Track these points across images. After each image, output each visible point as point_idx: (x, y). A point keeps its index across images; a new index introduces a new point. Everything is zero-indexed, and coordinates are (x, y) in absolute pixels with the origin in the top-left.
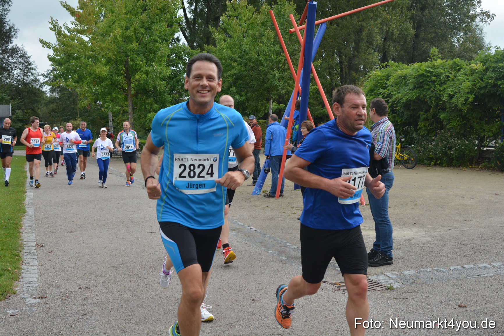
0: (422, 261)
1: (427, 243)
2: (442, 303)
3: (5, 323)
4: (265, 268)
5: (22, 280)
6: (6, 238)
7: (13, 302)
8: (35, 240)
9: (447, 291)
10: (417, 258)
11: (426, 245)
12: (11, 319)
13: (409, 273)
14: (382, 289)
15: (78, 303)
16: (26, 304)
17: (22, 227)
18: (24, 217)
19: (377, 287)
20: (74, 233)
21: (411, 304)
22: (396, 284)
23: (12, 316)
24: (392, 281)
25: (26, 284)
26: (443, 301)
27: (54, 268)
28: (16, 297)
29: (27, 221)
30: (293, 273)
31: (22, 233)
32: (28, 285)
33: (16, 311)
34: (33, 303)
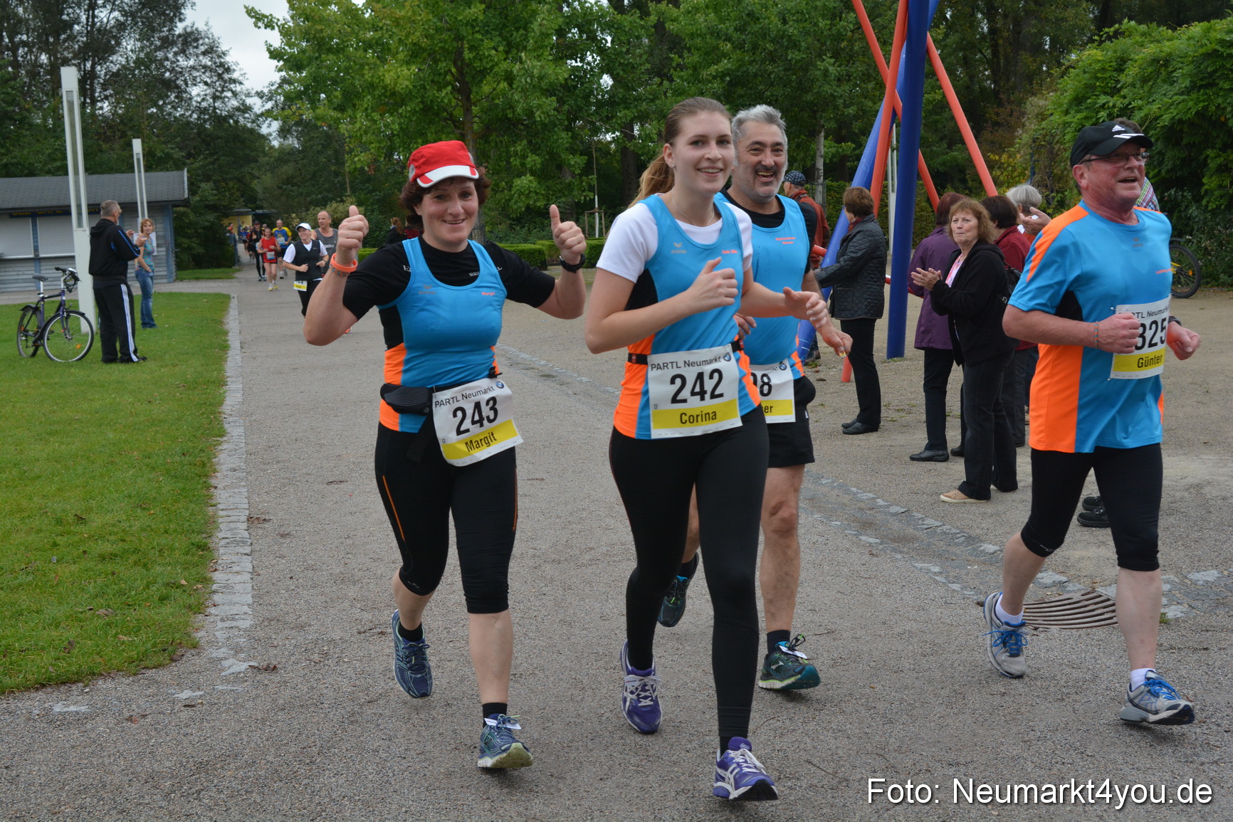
3: (170, 727)
4: (827, 568)
5: (213, 610)
6: (176, 501)
7: (192, 669)
8: (246, 506)
12: (185, 714)
13: (1205, 578)
15: (350, 672)
16: (223, 674)
17: (215, 471)
18: (220, 448)
20: (342, 485)
21: (1218, 663)
22: (1172, 607)
23: (188, 706)
25: (222, 620)
27: (291, 578)
28: (199, 655)
29: (228, 458)
30: (898, 580)
31: (216, 488)
32: (228, 624)
33: (199, 693)
34: (240, 672)
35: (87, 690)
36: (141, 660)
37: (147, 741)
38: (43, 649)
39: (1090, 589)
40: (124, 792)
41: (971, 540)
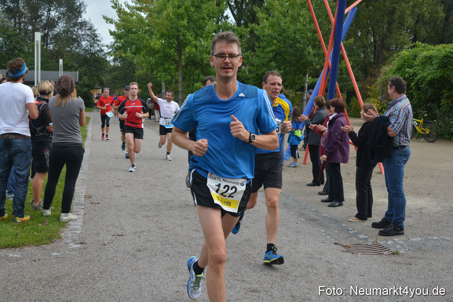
0: (430, 229)
1: (437, 213)
2: (443, 270)
3: (48, 264)
5: (68, 227)
7: (58, 246)
8: (85, 192)
9: (450, 259)
10: (425, 227)
11: (436, 215)
12: (54, 260)
13: (416, 240)
14: (389, 253)
16: (68, 248)
19: (384, 251)
20: (119, 188)
21: (414, 269)
22: (402, 249)
23: (55, 258)
24: (399, 247)
25: (71, 230)
26: (444, 269)
28: (61, 241)
32: (73, 231)
33: (59, 254)
34: (74, 248)
35: (21, 250)
36: (41, 241)
37: (39, 268)
38: (7, 235)
39: (375, 241)
40: (29, 284)
41: (337, 221)
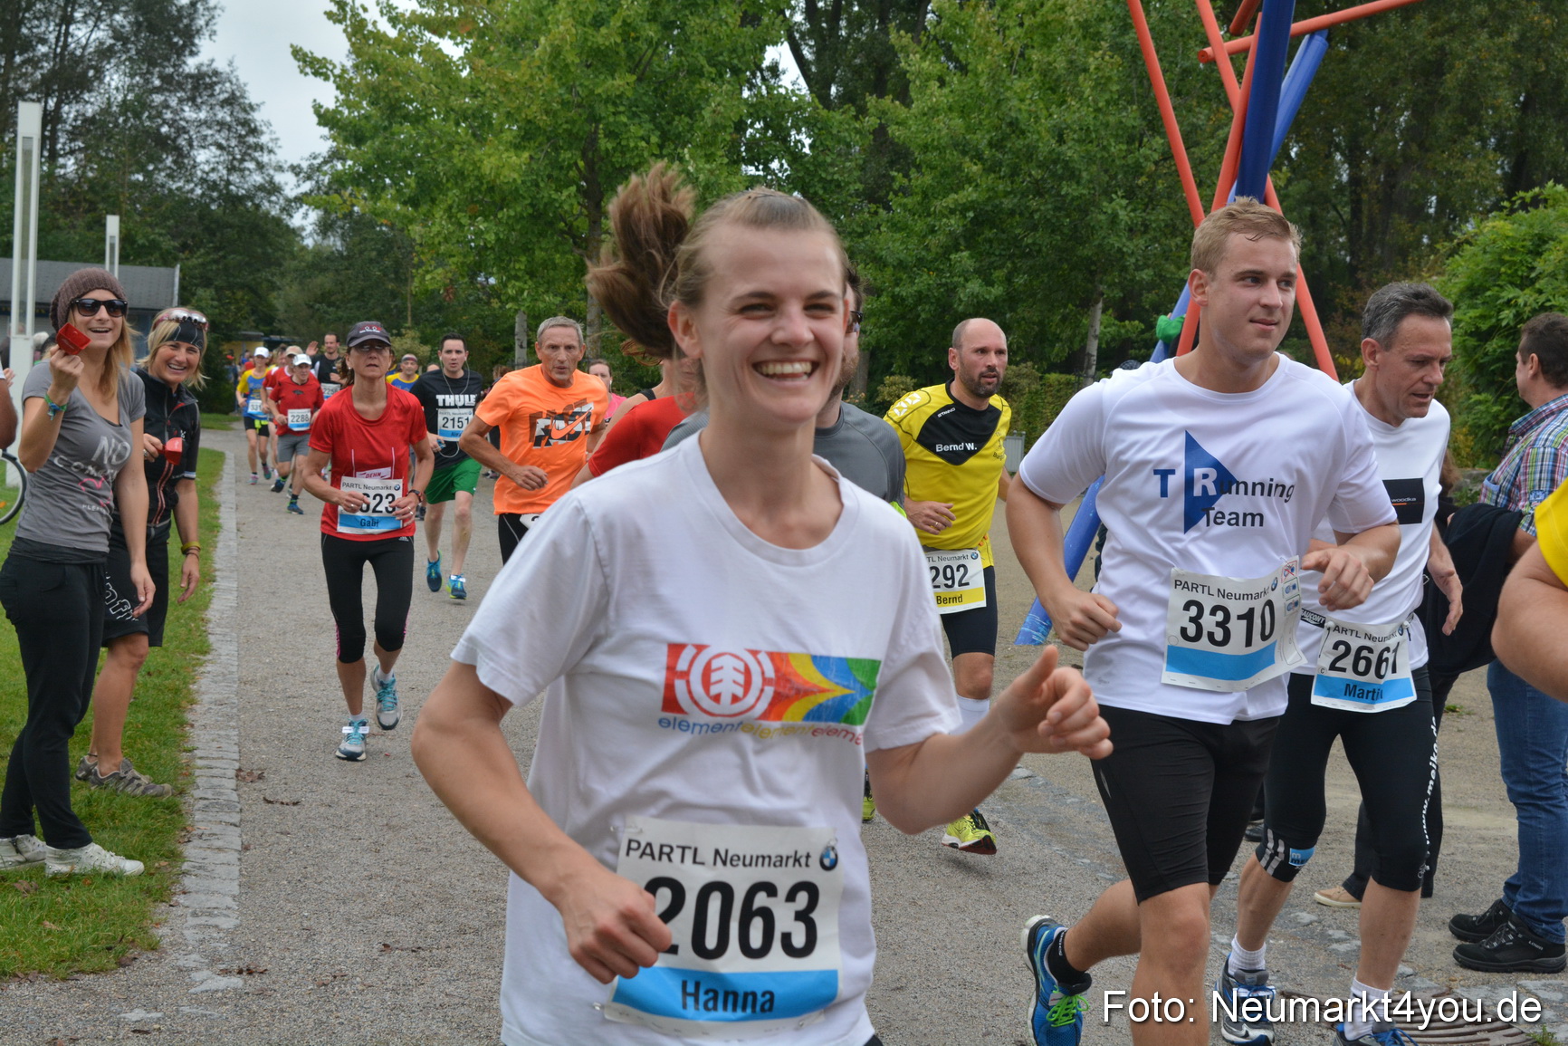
5: (181, 899)
7: (147, 979)
8: (236, 756)
12: (134, 1043)
14: (1510, 1039)
16: (192, 990)
17: (192, 702)
18: (202, 669)
19: (1489, 1031)
23: (139, 1031)
24: (1551, 1014)
25: (195, 914)
28: (158, 961)
29: (212, 686)
31: (192, 726)
32: (202, 920)
33: (156, 1015)
34: (217, 991)
36: (75, 960)
39: (1445, 989)
